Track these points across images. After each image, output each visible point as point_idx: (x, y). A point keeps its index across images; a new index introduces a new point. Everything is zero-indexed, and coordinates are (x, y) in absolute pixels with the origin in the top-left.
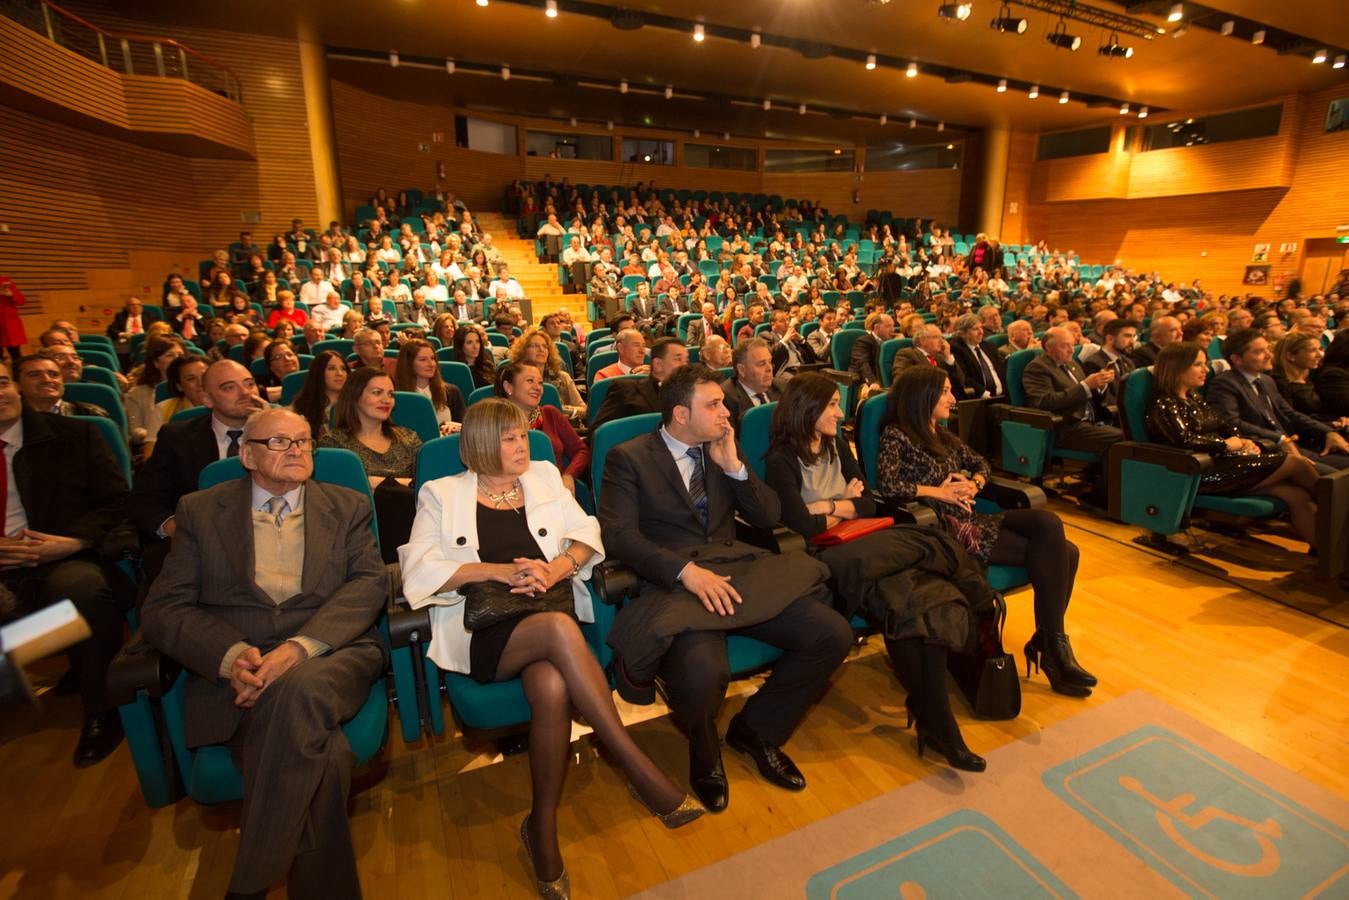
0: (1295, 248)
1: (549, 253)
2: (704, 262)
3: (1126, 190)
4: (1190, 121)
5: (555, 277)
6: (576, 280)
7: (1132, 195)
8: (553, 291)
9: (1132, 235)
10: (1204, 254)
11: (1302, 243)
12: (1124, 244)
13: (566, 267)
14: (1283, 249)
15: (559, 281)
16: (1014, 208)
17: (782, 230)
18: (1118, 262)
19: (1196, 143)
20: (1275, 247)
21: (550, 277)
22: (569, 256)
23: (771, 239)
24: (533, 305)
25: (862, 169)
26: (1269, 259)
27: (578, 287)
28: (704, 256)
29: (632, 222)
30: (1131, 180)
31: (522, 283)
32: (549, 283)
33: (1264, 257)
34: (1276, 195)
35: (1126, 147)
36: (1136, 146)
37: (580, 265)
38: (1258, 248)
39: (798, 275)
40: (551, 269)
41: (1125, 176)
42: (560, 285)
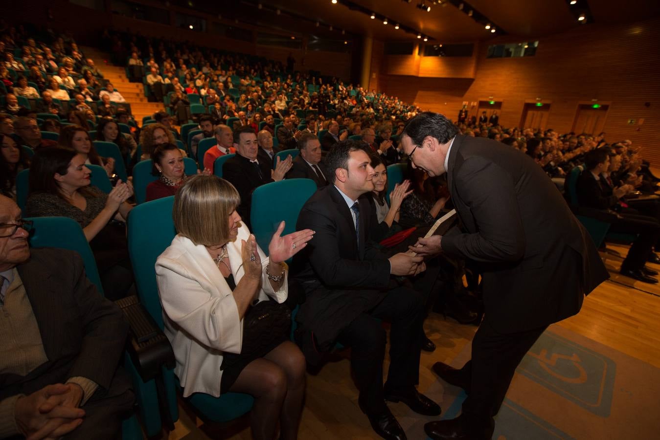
0: (475, 104)
1: (136, 76)
2: (232, 89)
3: (418, 72)
4: (441, 46)
5: (141, 91)
6: (155, 94)
7: (420, 75)
8: (141, 100)
9: (420, 93)
10: (446, 104)
11: (478, 102)
12: (417, 97)
13: (149, 85)
14: (472, 104)
15: (145, 94)
16: (374, 76)
17: (269, 75)
18: (415, 104)
19: (442, 56)
20: (470, 103)
21: (138, 91)
22: (151, 79)
23: (264, 80)
24: (131, 107)
25: (306, 48)
26: (467, 108)
27: (158, 98)
28: (231, 86)
29: (187, 63)
30: (420, 68)
31: (121, 93)
32: (138, 95)
33: (466, 107)
34: (470, 82)
35: (419, 54)
36: (422, 55)
37: (158, 84)
38: (464, 103)
39: (281, 100)
40: (138, 86)
41: (418, 66)
42: (145, 96)
